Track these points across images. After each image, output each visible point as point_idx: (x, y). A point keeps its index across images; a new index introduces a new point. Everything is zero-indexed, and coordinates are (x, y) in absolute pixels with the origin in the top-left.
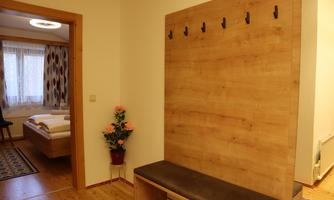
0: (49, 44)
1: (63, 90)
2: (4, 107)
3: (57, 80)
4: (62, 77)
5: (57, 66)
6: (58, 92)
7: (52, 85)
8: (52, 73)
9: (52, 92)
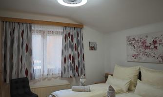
0: (66, 26)
1: (76, 64)
2: (31, 79)
3: (72, 55)
4: (76, 53)
5: (73, 43)
6: (73, 65)
7: (68, 60)
8: (68, 50)
9: (68, 66)
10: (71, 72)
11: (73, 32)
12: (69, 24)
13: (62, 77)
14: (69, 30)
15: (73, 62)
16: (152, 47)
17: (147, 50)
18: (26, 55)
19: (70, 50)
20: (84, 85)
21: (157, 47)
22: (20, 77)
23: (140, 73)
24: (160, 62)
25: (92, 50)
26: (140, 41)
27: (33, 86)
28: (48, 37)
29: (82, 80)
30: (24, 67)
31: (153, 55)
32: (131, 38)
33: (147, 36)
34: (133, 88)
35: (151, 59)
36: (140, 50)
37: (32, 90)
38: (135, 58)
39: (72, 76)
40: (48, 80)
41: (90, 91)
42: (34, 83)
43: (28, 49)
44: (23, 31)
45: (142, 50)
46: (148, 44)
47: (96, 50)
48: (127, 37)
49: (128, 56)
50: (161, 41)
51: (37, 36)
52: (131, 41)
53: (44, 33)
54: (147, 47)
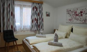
0: (33, 2)
2: (14, 31)
3: (37, 18)
4: (39, 17)
5: (37, 12)
6: (37, 24)
7: (34, 21)
8: (34, 15)
9: (34, 24)
10: (36, 28)
11: (37, 6)
12: (35, 1)
13: (31, 30)
14: (35, 5)
15: (37, 22)
16: (80, 15)
17: (77, 17)
18: (12, 18)
19: (35, 16)
20: (42, 34)
21: (82, 15)
22: (8, 29)
23: (72, 29)
24: (83, 23)
25: (48, 16)
26: (74, 12)
27: (15, 34)
28: (23, 8)
29: (41, 31)
30: (11, 24)
31: (80, 19)
32: (69, 10)
33: (77, 9)
34: (68, 36)
35: (78, 22)
36: (73, 17)
37: (15, 37)
38: (70, 21)
39: (37, 30)
40: (24, 32)
41: (46, 37)
42: (16, 33)
43: (13, 15)
44: (9, 4)
45: (74, 17)
46: (78, 13)
47: (50, 16)
48: (67, 10)
49: (66, 20)
50: (85, 12)
51: (17, 7)
52: (69, 12)
53: (21, 6)
54: (77, 15)
